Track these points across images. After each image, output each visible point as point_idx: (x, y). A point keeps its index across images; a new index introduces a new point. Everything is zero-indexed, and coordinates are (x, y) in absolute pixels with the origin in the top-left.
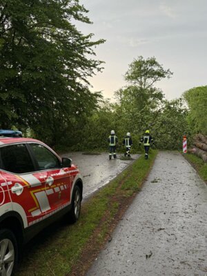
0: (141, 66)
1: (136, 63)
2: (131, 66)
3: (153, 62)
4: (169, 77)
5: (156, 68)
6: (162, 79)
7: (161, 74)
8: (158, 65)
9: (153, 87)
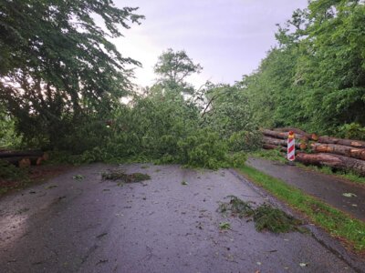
0: (170, 59)
1: (165, 55)
2: (161, 58)
3: (183, 56)
4: (199, 72)
5: (185, 62)
6: (192, 73)
7: (190, 68)
8: (188, 59)
9: (184, 82)
